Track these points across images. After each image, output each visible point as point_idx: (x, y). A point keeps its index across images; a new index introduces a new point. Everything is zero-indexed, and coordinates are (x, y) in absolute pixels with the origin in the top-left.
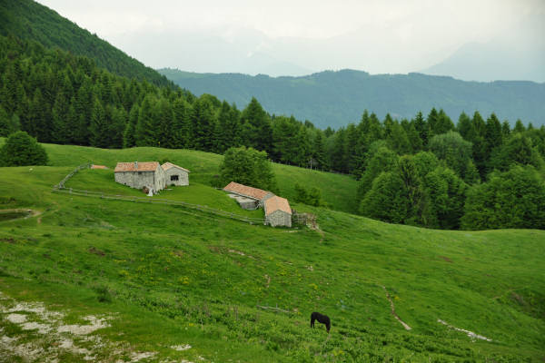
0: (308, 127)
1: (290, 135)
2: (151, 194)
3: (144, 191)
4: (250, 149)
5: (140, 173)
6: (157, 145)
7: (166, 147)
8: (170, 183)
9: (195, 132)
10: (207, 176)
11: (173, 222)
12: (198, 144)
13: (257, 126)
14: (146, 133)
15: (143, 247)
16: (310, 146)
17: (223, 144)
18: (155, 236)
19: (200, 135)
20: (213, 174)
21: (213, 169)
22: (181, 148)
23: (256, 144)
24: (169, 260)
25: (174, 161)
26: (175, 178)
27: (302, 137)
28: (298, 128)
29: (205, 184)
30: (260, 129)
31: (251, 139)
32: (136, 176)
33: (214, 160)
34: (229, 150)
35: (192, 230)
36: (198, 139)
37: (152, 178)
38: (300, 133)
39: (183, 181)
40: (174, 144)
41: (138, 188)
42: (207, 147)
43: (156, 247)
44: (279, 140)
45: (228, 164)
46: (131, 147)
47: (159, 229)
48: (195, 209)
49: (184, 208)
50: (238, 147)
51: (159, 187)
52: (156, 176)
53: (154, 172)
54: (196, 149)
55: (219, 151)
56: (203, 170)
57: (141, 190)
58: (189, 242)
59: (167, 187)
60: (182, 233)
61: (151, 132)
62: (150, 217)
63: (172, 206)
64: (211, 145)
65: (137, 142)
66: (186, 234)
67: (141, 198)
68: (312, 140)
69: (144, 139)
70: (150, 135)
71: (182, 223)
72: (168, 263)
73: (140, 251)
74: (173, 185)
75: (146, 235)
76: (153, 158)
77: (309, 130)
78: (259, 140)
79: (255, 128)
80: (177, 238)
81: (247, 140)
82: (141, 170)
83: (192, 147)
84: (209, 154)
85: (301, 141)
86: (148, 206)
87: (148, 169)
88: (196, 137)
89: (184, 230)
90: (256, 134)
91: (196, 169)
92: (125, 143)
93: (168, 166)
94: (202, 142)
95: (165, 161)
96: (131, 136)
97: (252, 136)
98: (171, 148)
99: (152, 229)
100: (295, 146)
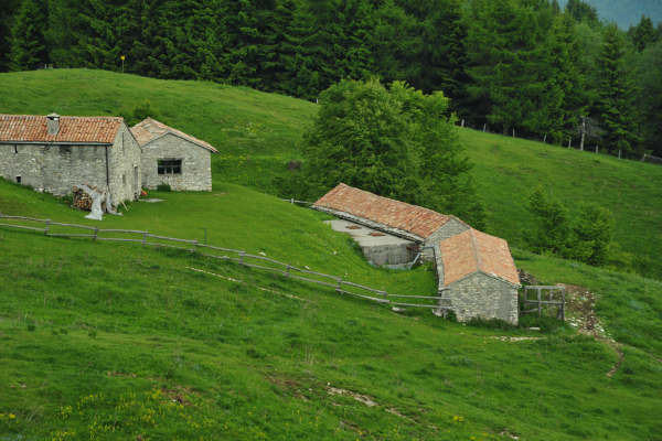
0: (578, 17)
1: (521, 44)
2: (96, 214)
3: (77, 202)
4: (396, 83)
5: (65, 148)
6: (116, 66)
7: (146, 71)
8: (156, 181)
9: (233, 27)
10: (268, 165)
11: (163, 301)
12: (240, 65)
13: (421, 15)
14: (84, 27)
15: (71, 371)
16: (582, 79)
17: (314, 68)
18: (106, 340)
19: (249, 39)
20: (283, 157)
21: (274, 145)
22: (188, 77)
23: (415, 70)
24: (148, 414)
25: (168, 117)
26: (171, 166)
27: (558, 51)
28: (545, 23)
29: (262, 187)
30: (427, 23)
31: (398, 56)
32: (53, 158)
33: (291, 114)
34: (333, 87)
35: (220, 322)
36: (243, 51)
37: (100, 163)
38: (551, 39)
39: (196, 178)
40: (167, 63)
41: (59, 191)
42: (267, 76)
43: (108, 375)
44: (486, 60)
45: (329, 128)
46: (34, 67)
47: (118, 320)
48: (229, 262)
49: (195, 257)
50: (359, 77)
51: (123, 192)
52: (113, 160)
53: (108, 145)
54: (235, 83)
55: (300, 88)
56: (256, 148)
57: (67, 201)
58: (210, 362)
59: (146, 193)
60: (189, 333)
61: (96, 24)
62: (97, 283)
63: (160, 250)
64: (282, 69)
65: (55, 53)
66: (201, 337)
67: (64, 223)
68: (588, 60)
69: (75, 43)
70: (94, 33)
71: (190, 304)
72: (146, 425)
73: (62, 387)
74: (164, 188)
75: (78, 338)
76: (106, 105)
77: (581, 27)
78: (426, 58)
79: (413, 22)
80: (173, 348)
81: (388, 61)
82: (69, 138)
83: (220, 76)
84: (274, 97)
85: (557, 64)
86: (90, 249)
87: (93, 137)
88: (235, 44)
89: (193, 323)
90: (418, 40)
91: (233, 141)
92: (18, 54)
93: (150, 130)
94: (253, 59)
95: (140, 115)
96: (36, 34)
97: (404, 44)
98: (157, 75)
99: (100, 320)
100: (535, 77)
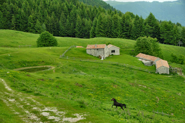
0: (178, 25)
1: (169, 30)
2: (102, 59)
3: (99, 57)
4: (149, 37)
5: (98, 49)
6: (105, 36)
7: (109, 37)
8: (111, 54)
9: (123, 30)
10: (128, 50)
11: (112, 72)
12: (124, 35)
13: (152, 26)
14: (100, 31)
15: (99, 83)
16: (179, 35)
17: (136, 35)
18: (104, 78)
19: (125, 31)
20: (131, 49)
21: (129, 47)
22: (116, 38)
23: (152, 35)
24: (111, 89)
25: (113, 44)
26: (113, 51)
27: (175, 31)
28: (173, 27)
29: (128, 54)
30: (153, 28)
31: (149, 33)
32: (96, 51)
33: (131, 43)
34: (138, 38)
35: (121, 75)
36: (124, 33)
37: (103, 51)
38: (174, 29)
39: (117, 53)
40: (113, 36)
41: (97, 56)
42: (128, 37)
43: (105, 83)
44: (163, 33)
45: (138, 44)
46: (93, 37)
47: (106, 75)
48: (122, 66)
49: (117, 65)
50: (143, 36)
51: (106, 56)
52: (105, 51)
53: (104, 49)
54: (123, 38)
55: (133, 38)
56: (126, 48)
57: (98, 57)
58: (120, 81)
59: (110, 56)
60: (117, 77)
61: (102, 30)
62: (103, 70)
63: (112, 64)
64: (130, 36)
65: (96, 35)
66: (119, 77)
67: (98, 61)
68: (180, 32)
69: (99, 33)
70: (102, 32)
71: (117, 72)
72: (111, 91)
73: (98, 85)
74: (112, 55)
75: (100, 78)
76: (104, 43)
77: (179, 27)
78: (153, 33)
79: (151, 27)
80: (114, 79)
81: (147, 33)
82: (98, 48)
83: (121, 37)
84: (129, 40)
85: (175, 33)
86: (101, 64)
87: (101, 47)
88: (123, 32)
89: (117, 75)
90: (152, 30)
91: (123, 47)
92: (91, 36)
93: (110, 46)
94: (126, 34)
95: (109, 44)
96: (94, 33)
97: (150, 31)
98: (111, 38)
99: (103, 75)
100: (171, 35)
